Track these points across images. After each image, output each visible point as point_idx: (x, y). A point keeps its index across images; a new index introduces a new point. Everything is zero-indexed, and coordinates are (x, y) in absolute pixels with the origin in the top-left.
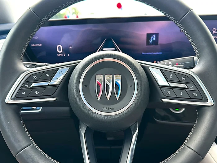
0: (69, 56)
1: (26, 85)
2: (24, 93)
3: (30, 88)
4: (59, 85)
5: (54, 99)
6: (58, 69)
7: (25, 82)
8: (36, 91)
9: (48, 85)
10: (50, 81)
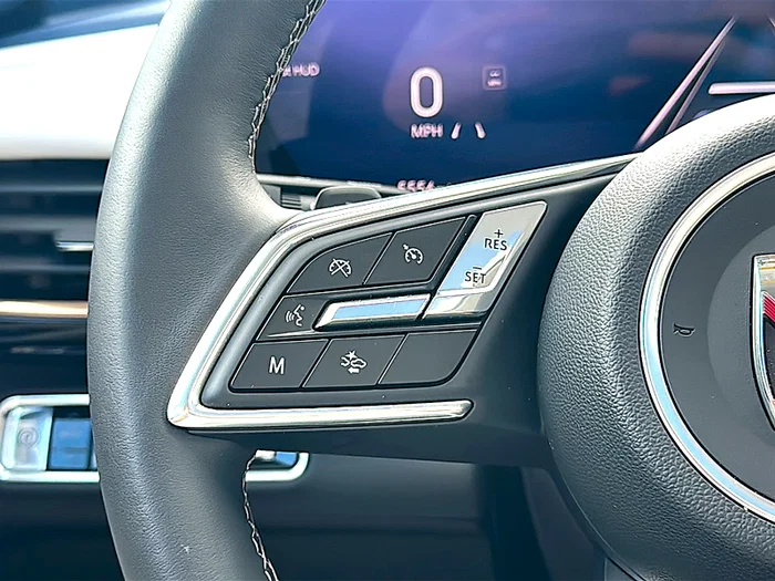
0: (481, 134)
1: (289, 317)
2: (277, 365)
3: (311, 332)
4: (482, 317)
5: (453, 409)
6: (479, 214)
7: (284, 293)
8: (352, 355)
9: (420, 320)
10: (433, 293)
